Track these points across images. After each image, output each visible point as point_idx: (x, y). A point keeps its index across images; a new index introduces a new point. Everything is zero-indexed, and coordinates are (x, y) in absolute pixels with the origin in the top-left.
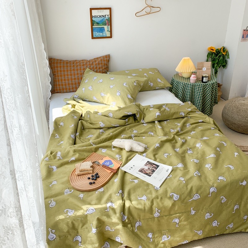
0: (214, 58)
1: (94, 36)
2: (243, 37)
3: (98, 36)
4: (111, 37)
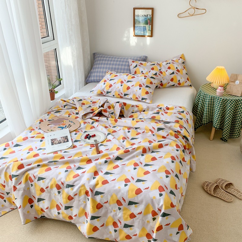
4: (152, 36)
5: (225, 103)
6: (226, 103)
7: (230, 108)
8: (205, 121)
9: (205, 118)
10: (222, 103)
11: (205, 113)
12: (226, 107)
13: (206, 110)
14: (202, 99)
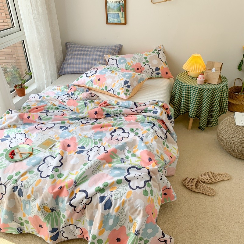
4: (125, 23)
5: (201, 92)
6: (203, 92)
7: (206, 96)
8: (183, 111)
9: (183, 107)
10: (198, 92)
11: (183, 102)
12: (203, 96)
13: (184, 100)
14: (179, 89)
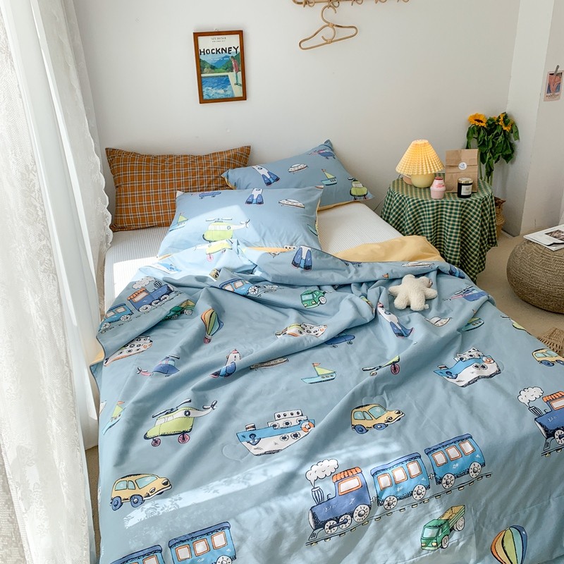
0: (484, 139)
1: (205, 97)
2: (549, 90)
3: (214, 97)
4: (244, 98)
